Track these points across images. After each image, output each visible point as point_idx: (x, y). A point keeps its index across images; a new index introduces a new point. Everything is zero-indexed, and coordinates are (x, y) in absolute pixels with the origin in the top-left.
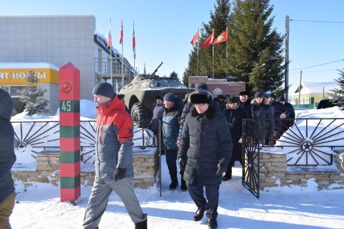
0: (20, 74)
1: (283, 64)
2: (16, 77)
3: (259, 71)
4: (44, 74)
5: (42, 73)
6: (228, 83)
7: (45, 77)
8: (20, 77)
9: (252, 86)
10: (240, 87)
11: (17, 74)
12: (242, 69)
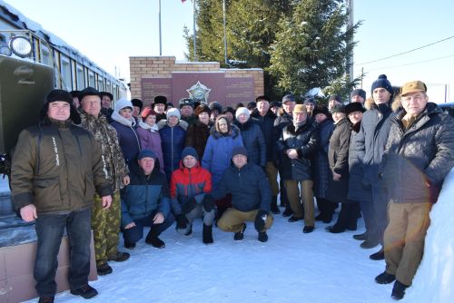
1: (344, 29)
3: (294, 39)
6: (222, 71)
9: (278, 76)
10: (252, 80)
12: (255, 39)
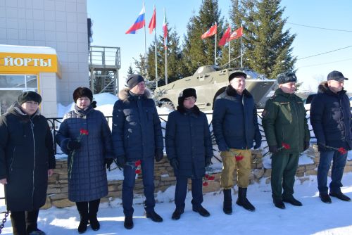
0: (16, 61)
2: (9, 63)
4: (49, 61)
5: (46, 60)
7: (50, 65)
8: (16, 63)
11: (11, 60)
